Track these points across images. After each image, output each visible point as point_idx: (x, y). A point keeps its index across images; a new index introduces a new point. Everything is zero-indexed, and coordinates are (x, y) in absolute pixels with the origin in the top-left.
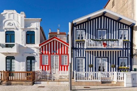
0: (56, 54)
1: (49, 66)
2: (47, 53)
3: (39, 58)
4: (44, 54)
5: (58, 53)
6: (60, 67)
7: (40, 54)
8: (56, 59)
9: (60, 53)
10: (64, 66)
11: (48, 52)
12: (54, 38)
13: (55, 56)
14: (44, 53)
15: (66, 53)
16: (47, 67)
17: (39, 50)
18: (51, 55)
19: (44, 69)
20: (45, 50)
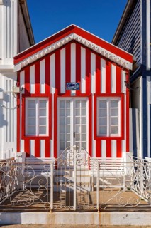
0: (79, 94)
1: (52, 142)
2: (43, 91)
3: (16, 110)
4: (33, 96)
5: (84, 91)
6: (94, 142)
7: (18, 94)
8: (76, 114)
9: (93, 91)
10: (109, 140)
11: (48, 89)
12: (71, 30)
13: (72, 104)
14: (33, 91)
15: (114, 91)
16: (43, 142)
17: (15, 82)
18: (59, 99)
19: (33, 153)
20: (37, 81)
